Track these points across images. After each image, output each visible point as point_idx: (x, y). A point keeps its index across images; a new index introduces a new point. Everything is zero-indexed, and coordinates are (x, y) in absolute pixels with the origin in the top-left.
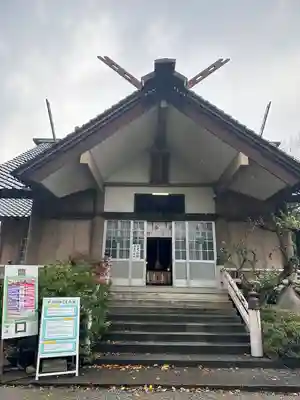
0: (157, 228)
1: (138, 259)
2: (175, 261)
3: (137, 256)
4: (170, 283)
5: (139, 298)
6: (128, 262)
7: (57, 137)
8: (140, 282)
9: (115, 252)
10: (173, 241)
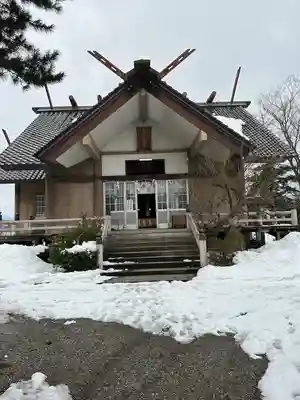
0: (144, 186)
1: (132, 210)
2: (158, 210)
3: (130, 208)
4: (154, 227)
5: (134, 237)
6: (123, 214)
7: (54, 105)
8: (134, 226)
9: (113, 206)
10: (156, 196)
